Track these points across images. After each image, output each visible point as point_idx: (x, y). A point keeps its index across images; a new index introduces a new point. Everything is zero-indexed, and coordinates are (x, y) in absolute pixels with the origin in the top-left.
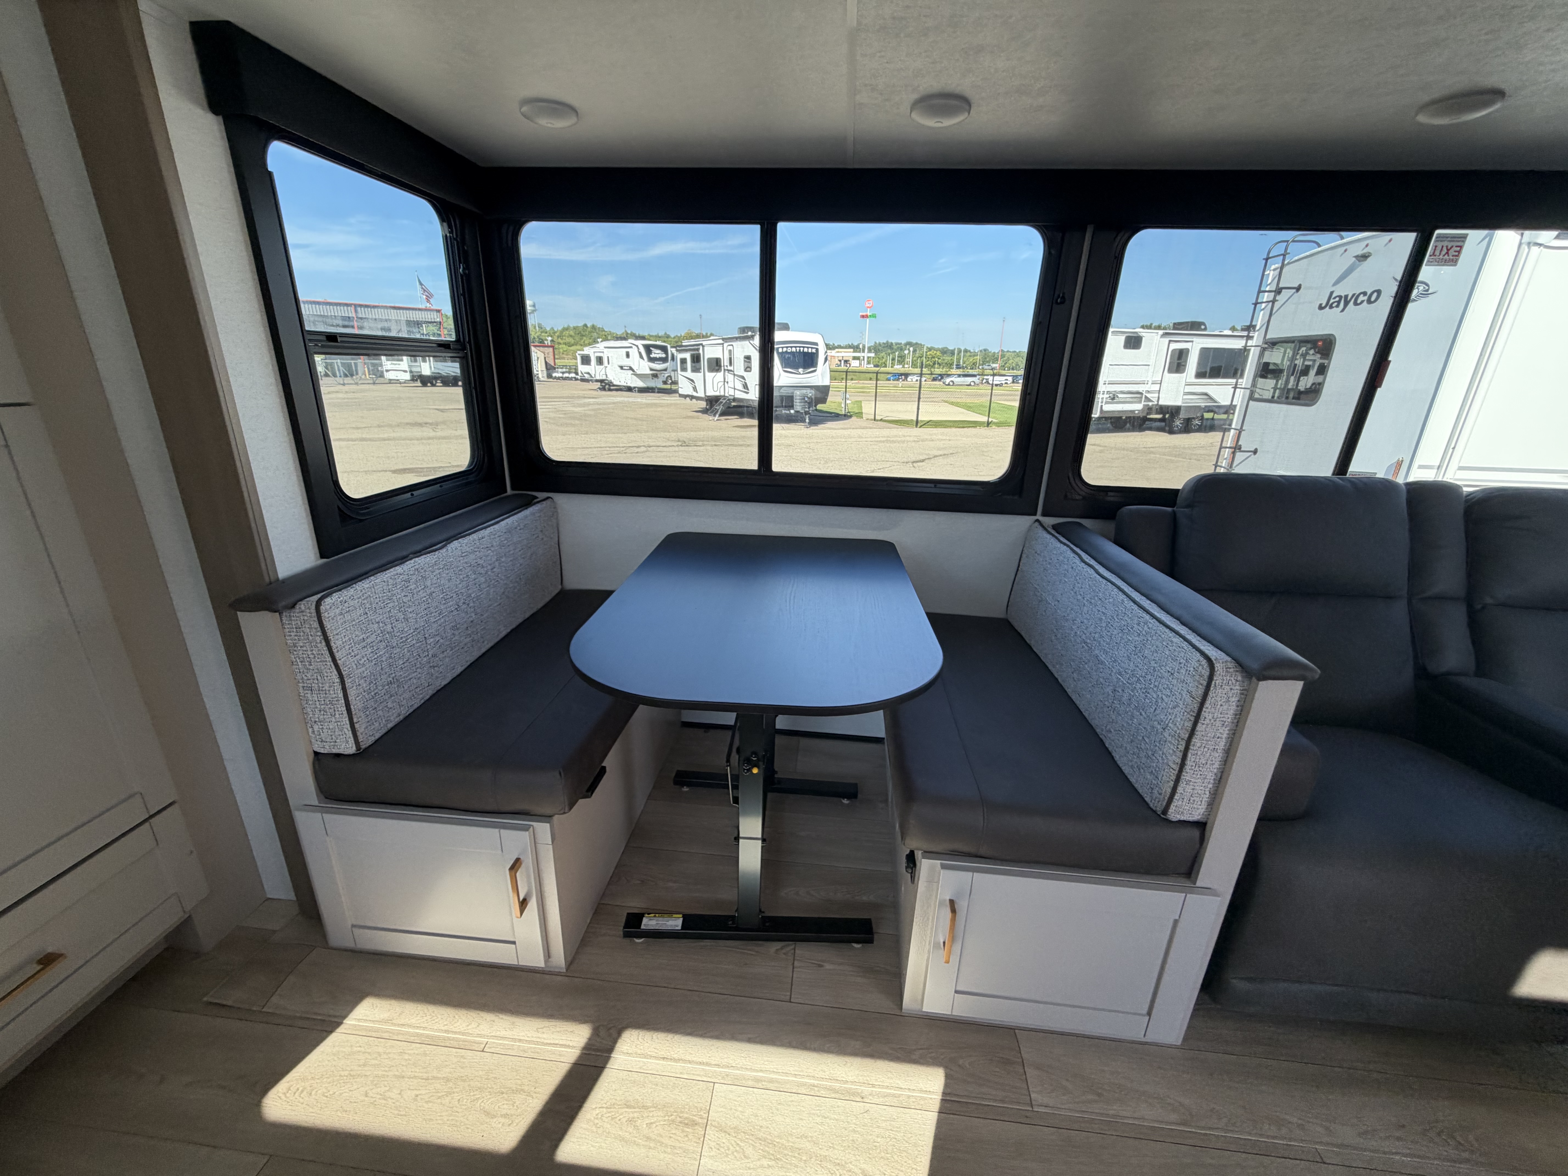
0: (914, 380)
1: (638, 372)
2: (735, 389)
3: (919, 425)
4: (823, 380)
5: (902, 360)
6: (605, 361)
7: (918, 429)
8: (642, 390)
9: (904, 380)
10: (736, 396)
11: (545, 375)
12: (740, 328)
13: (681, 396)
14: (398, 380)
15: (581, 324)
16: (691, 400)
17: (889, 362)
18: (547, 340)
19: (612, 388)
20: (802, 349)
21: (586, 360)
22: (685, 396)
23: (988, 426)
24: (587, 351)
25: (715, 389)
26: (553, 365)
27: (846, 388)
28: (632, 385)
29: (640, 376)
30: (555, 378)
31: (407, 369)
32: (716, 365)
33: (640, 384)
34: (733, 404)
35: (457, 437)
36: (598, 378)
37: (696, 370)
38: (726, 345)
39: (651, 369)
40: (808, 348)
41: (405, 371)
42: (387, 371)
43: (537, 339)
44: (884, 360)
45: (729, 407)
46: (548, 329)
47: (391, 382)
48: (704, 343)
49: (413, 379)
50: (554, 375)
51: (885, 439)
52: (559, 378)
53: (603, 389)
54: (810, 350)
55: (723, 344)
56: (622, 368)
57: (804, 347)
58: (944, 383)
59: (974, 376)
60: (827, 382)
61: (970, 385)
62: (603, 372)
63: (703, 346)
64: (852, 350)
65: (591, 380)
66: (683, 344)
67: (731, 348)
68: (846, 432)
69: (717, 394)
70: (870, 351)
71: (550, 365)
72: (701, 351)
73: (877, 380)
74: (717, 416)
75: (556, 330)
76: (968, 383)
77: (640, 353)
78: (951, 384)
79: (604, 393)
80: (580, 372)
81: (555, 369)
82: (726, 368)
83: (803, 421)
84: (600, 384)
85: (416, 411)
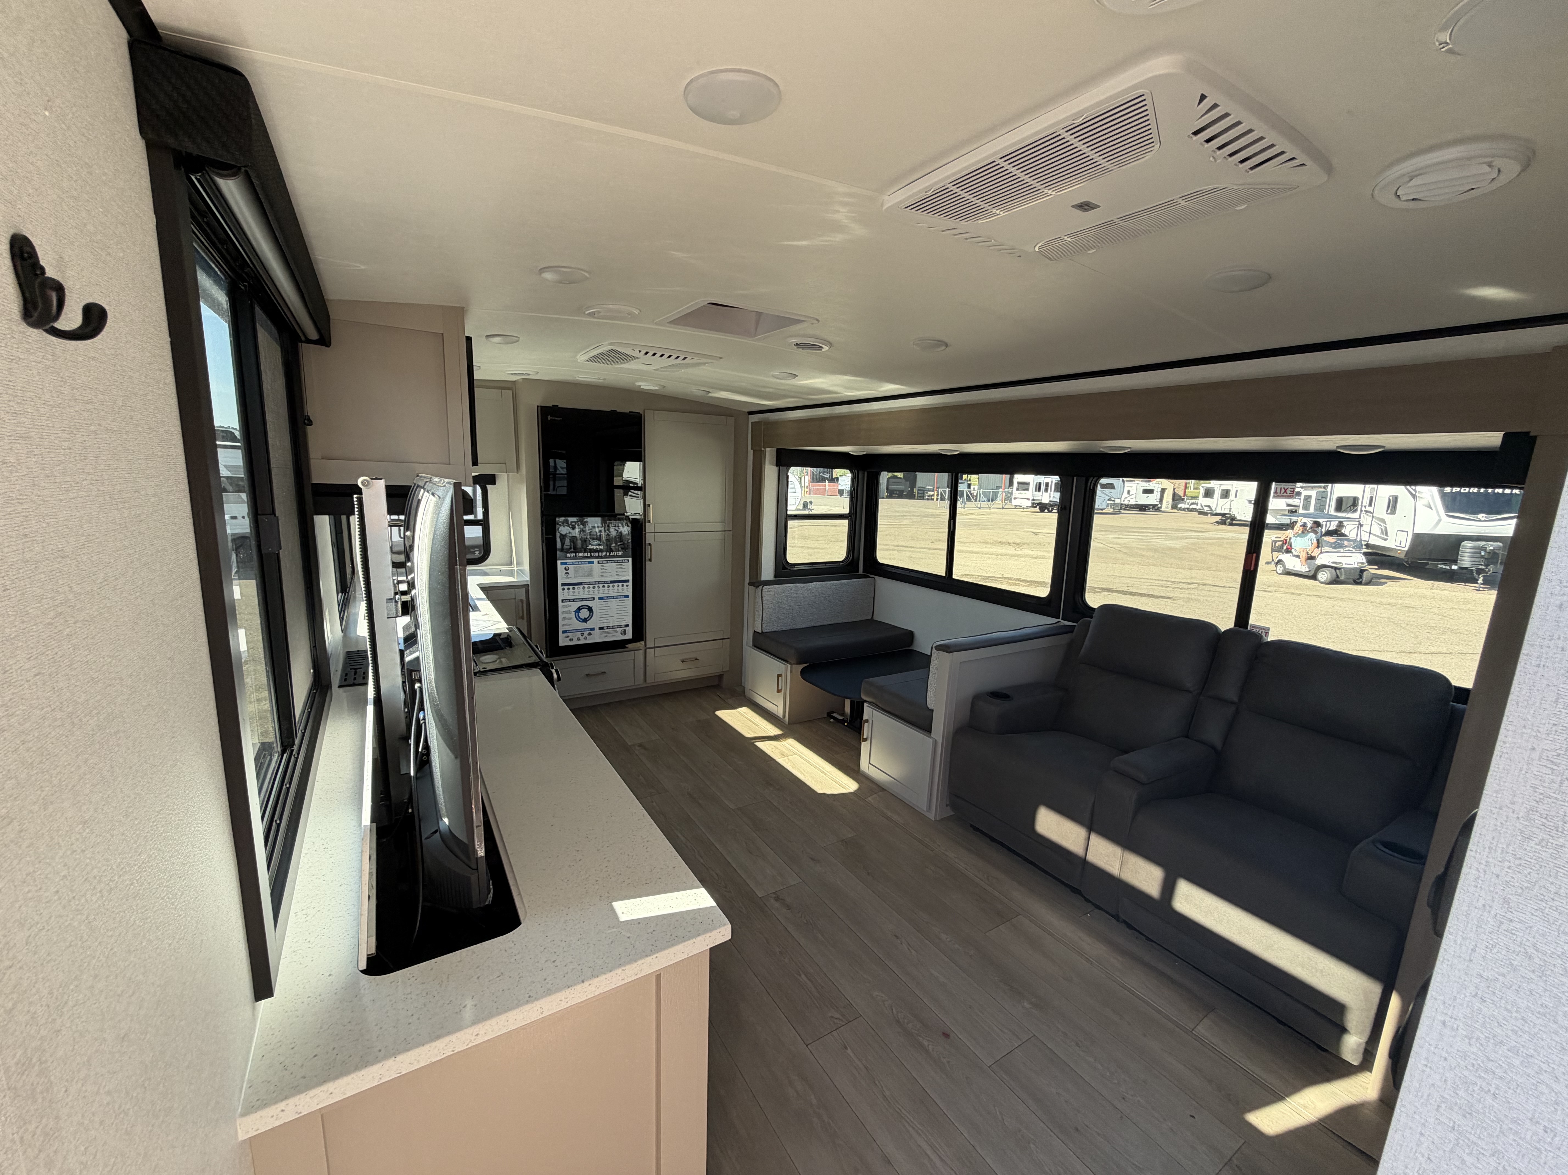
6: (1232, 495)
11: (1170, 505)
26: (1182, 495)
30: (1180, 509)
31: (1030, 497)
36: (1218, 511)
41: (1028, 499)
42: (1015, 499)
47: (1016, 507)
49: (1034, 505)
52: (1184, 509)
53: (1223, 523)
62: (1228, 505)
65: (1212, 513)
71: (1179, 496)
80: (1199, 505)
81: (1183, 499)
82: (1364, 509)
83: (1475, 581)
84: (1220, 517)
85: (1016, 532)
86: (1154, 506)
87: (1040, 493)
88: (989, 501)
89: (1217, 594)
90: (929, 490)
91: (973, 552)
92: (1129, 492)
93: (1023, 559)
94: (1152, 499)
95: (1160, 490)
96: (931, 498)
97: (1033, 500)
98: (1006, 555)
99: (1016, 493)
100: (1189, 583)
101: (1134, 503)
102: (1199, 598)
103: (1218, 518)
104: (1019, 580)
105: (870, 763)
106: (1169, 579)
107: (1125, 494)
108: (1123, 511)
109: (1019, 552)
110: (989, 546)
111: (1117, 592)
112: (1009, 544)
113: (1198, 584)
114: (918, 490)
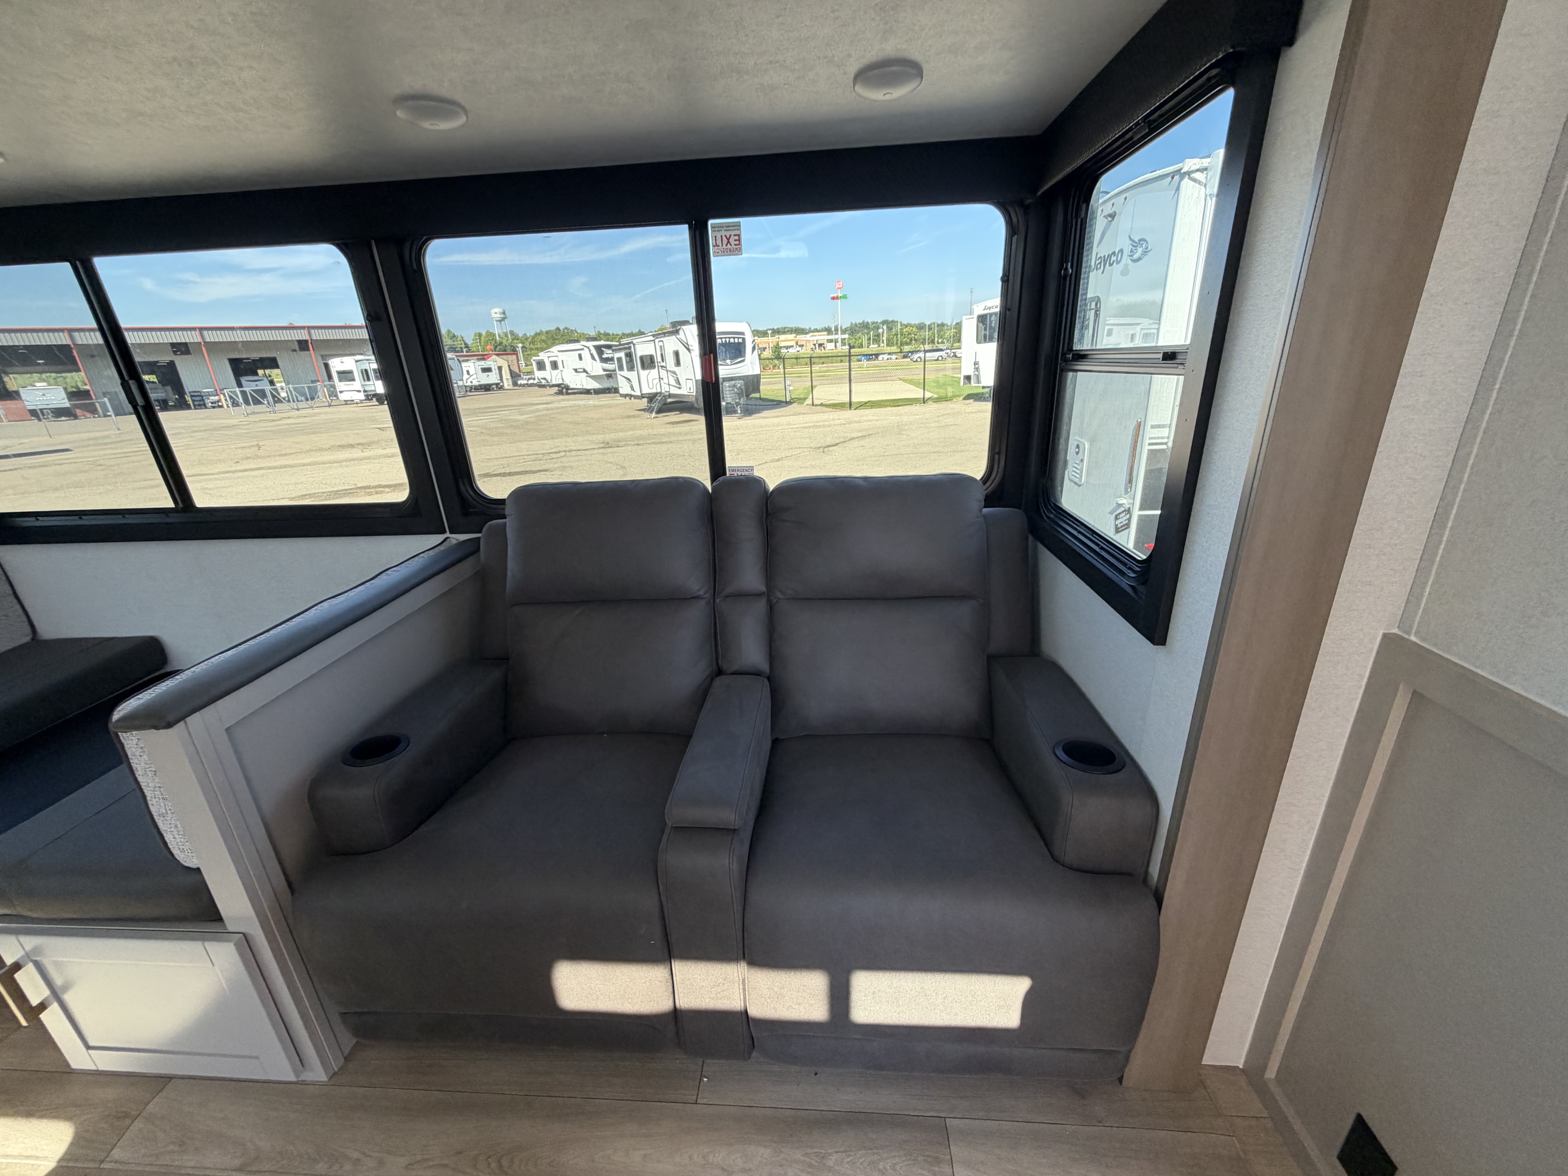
0: (885, 359)
1: (592, 374)
2: (669, 385)
3: (853, 407)
4: (753, 370)
5: (877, 339)
6: (560, 365)
7: (852, 411)
8: (597, 392)
9: (875, 360)
10: (671, 392)
11: (511, 383)
12: (671, 323)
13: (622, 395)
14: (353, 401)
15: (553, 328)
16: (630, 399)
17: (865, 343)
18: (518, 347)
19: (569, 391)
20: (728, 340)
21: (541, 366)
22: (625, 396)
23: (924, 402)
24: (543, 356)
25: (651, 387)
26: (518, 372)
27: (811, 373)
28: (588, 387)
29: (594, 378)
30: (521, 385)
31: (360, 388)
32: (648, 362)
33: (594, 385)
34: (669, 400)
35: (387, 456)
36: (554, 382)
37: (631, 368)
38: (657, 341)
39: (605, 370)
40: (734, 338)
41: (359, 391)
42: (341, 392)
43: (509, 347)
44: (860, 341)
45: (665, 404)
46: (520, 336)
47: (346, 403)
48: (635, 341)
49: (367, 399)
50: (519, 382)
51: (812, 424)
52: (524, 385)
53: (560, 393)
54: (736, 340)
55: (654, 340)
56: (576, 370)
57: (730, 338)
58: (911, 360)
59: (941, 350)
60: (757, 371)
61: (938, 360)
62: (559, 376)
63: (634, 345)
64: (826, 333)
65: (549, 385)
66: (622, 343)
67: (661, 344)
68: (776, 420)
69: (654, 391)
70: (844, 332)
71: (515, 373)
72: (632, 349)
73: (850, 361)
74: (654, 413)
75: (528, 335)
76: (936, 358)
77: (592, 355)
78: (919, 360)
79: (561, 397)
80: (536, 378)
81: (520, 376)
82: (659, 365)
83: (735, 412)
84: (557, 388)
85: (356, 431)
86: (497, 384)
87: (371, 382)
88: (307, 400)
89: (584, 458)
90: (209, 394)
91: (304, 465)
92: (468, 372)
93: (377, 461)
94: (492, 378)
95: (496, 368)
96: (217, 405)
97: (365, 391)
98: (352, 460)
99: (340, 386)
100: (556, 453)
101: (477, 384)
102: (572, 464)
103: (556, 389)
104: (380, 486)
105: (88, 1047)
106: (538, 452)
107: (466, 376)
108: (469, 394)
109: (367, 453)
110: (326, 453)
111: (496, 475)
112: (352, 446)
113: (565, 451)
114: (192, 396)
